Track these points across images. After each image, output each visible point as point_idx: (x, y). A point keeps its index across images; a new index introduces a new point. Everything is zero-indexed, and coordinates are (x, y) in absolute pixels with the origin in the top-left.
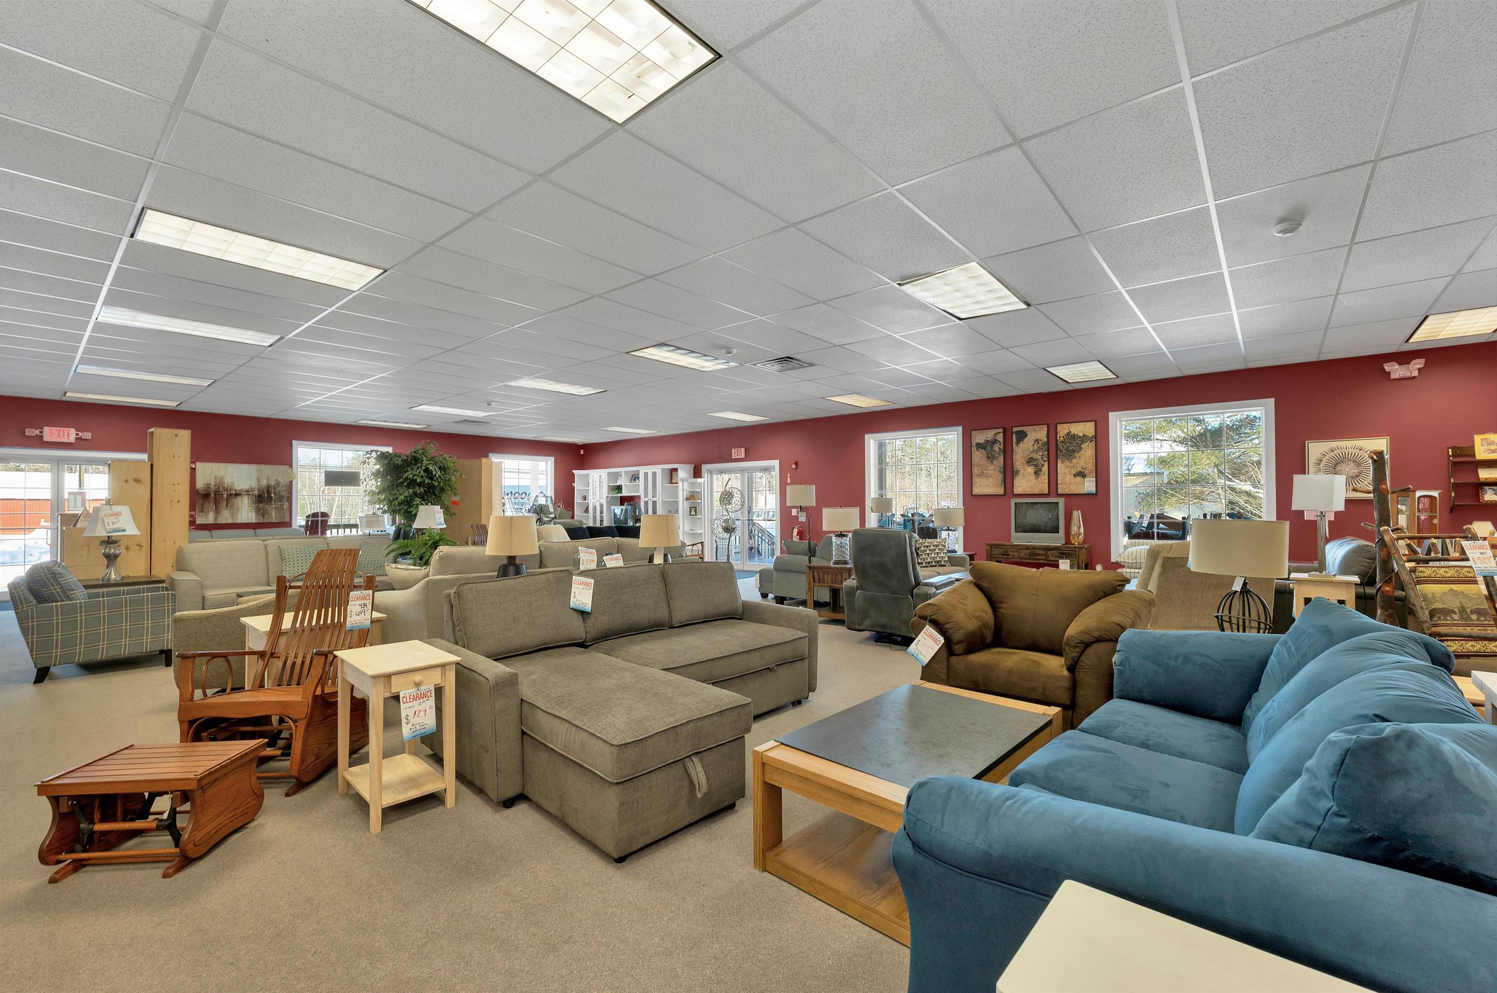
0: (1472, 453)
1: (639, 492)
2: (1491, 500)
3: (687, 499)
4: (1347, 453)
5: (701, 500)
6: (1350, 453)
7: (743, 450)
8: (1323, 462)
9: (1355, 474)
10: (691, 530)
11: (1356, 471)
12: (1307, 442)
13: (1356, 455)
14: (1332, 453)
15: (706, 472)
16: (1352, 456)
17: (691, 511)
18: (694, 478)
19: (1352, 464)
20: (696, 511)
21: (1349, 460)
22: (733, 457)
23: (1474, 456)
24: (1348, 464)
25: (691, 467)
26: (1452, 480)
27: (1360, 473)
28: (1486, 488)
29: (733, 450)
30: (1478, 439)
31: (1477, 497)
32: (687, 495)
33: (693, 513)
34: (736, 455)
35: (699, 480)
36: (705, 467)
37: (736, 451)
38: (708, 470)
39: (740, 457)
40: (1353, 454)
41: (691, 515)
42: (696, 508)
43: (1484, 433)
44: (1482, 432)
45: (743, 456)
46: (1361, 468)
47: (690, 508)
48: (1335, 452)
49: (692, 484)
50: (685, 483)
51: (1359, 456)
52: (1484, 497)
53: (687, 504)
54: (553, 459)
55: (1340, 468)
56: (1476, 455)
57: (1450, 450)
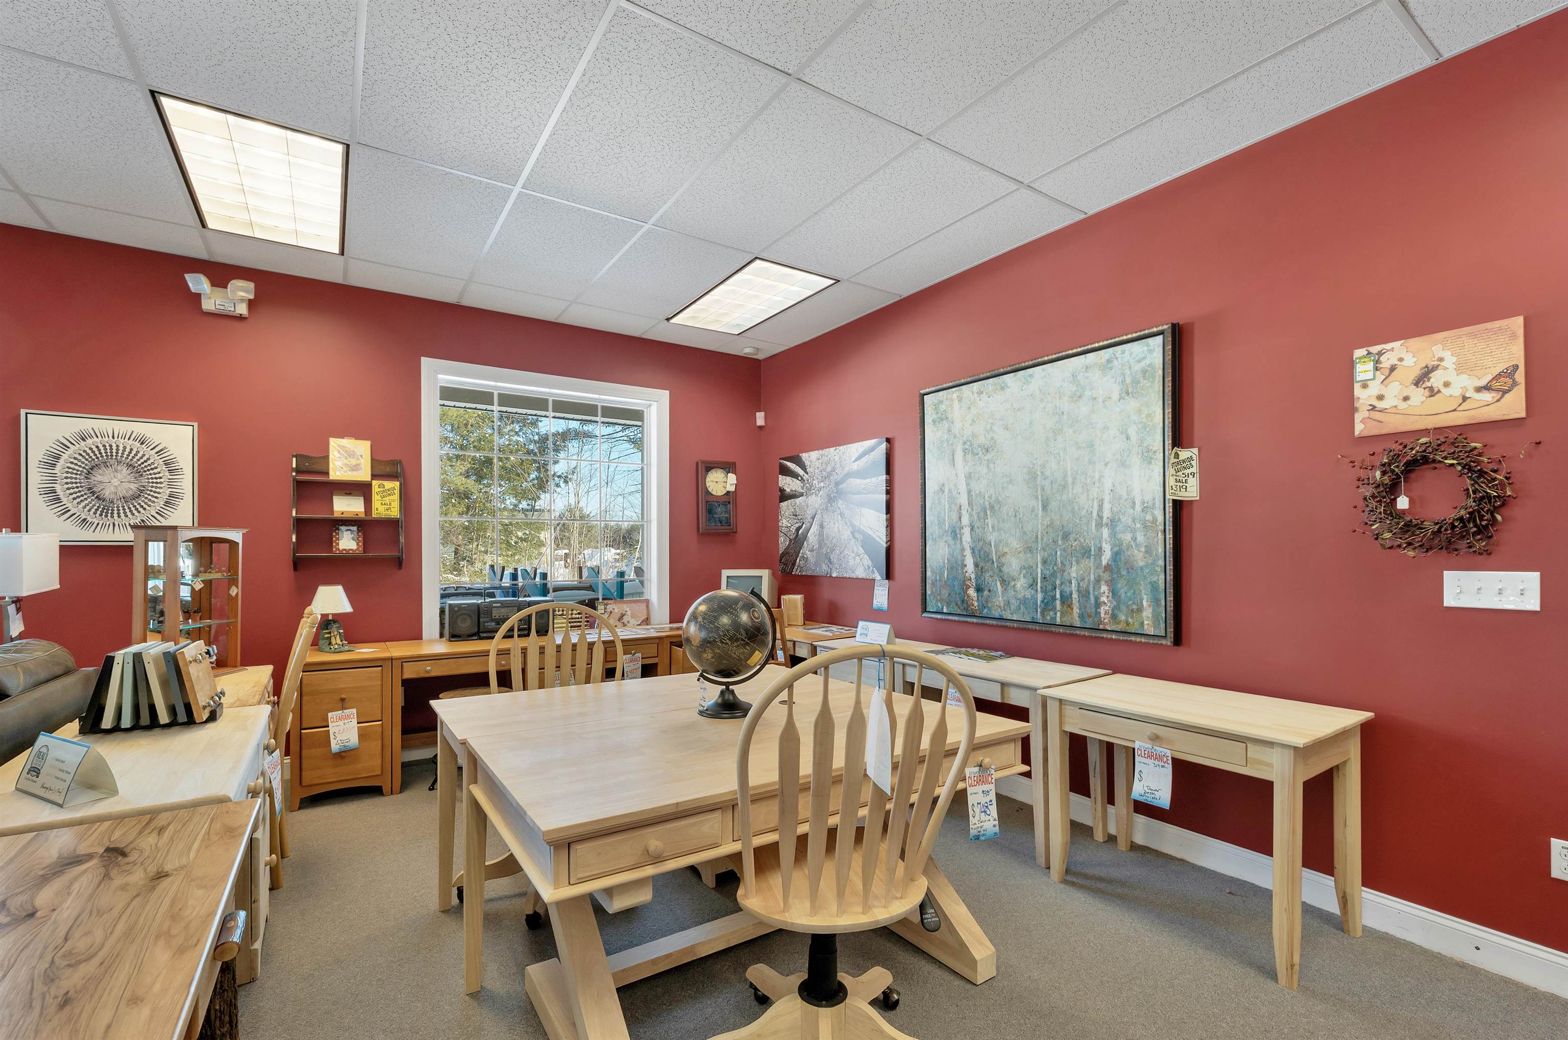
0: (324, 469)
2: (347, 548)
4: (114, 447)
6: (121, 448)
8: (62, 461)
9: (131, 492)
11: (133, 486)
12: (23, 412)
13: (134, 452)
14: (83, 443)
16: (126, 453)
19: (125, 471)
21: (119, 462)
23: (327, 473)
24: (116, 471)
26: (294, 514)
27: (141, 491)
28: (343, 528)
30: (334, 442)
31: (329, 543)
40: (128, 450)
43: (343, 437)
44: (341, 436)
46: (144, 481)
48: (89, 441)
51: (140, 455)
52: (338, 544)
55: (99, 478)
56: (331, 473)
57: (294, 459)
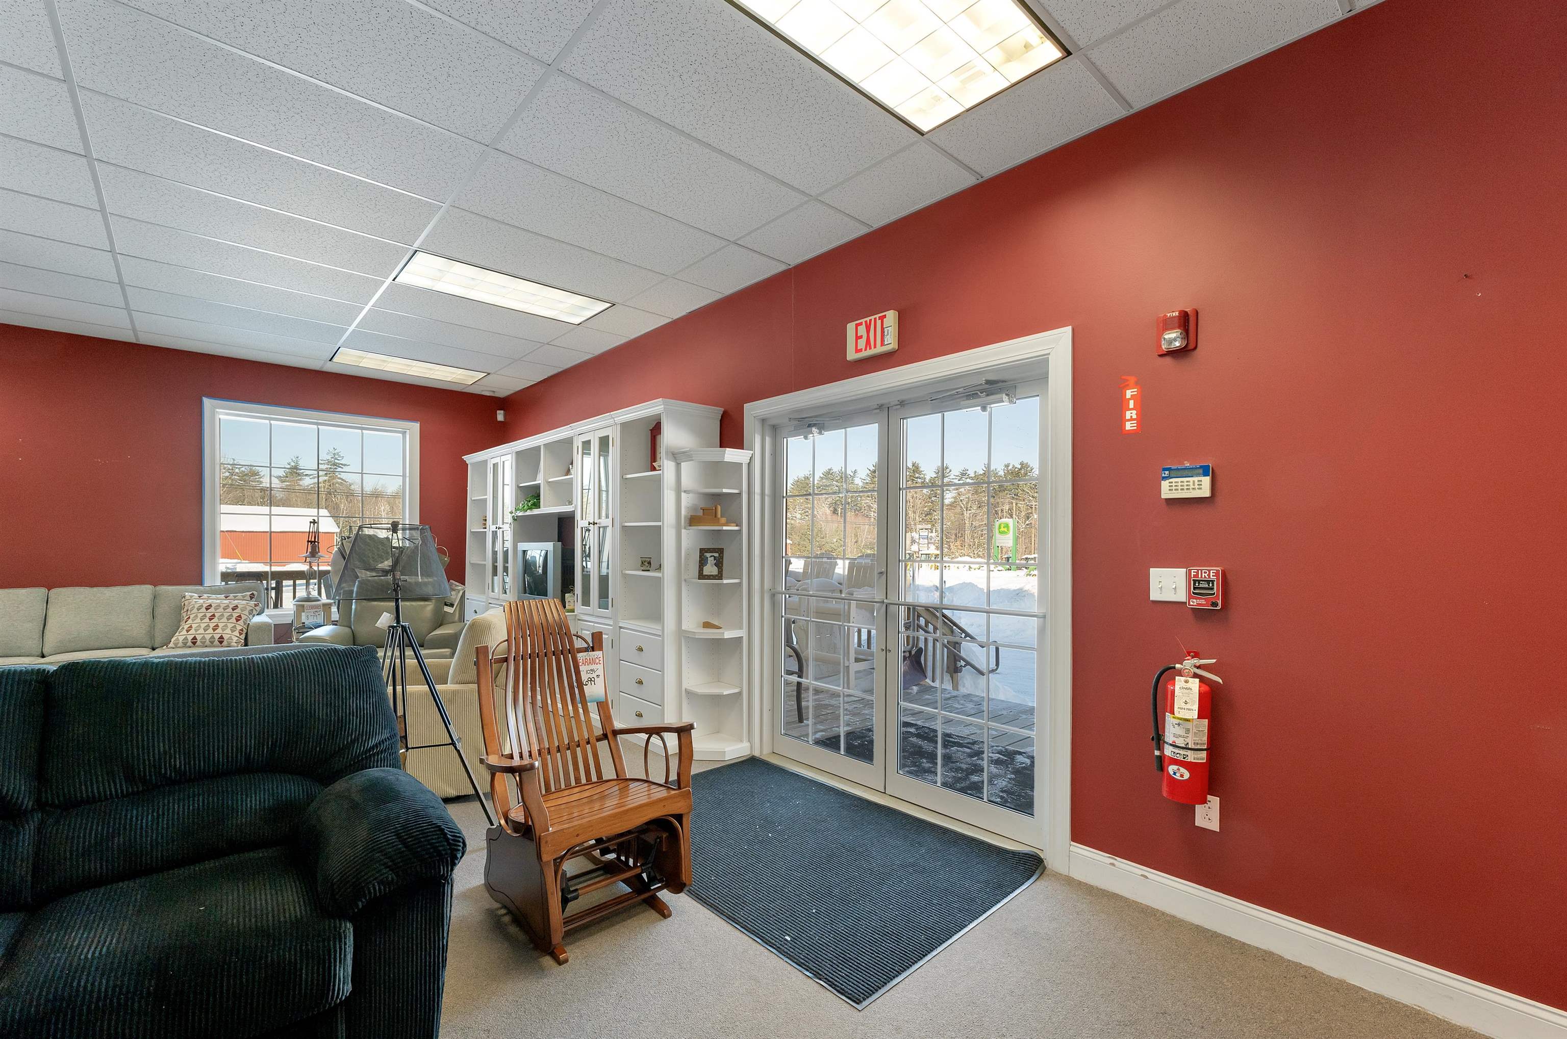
1: (570, 503)
3: (693, 521)
5: (739, 524)
7: (891, 317)
10: (707, 625)
15: (758, 426)
17: (702, 562)
18: (721, 446)
20: (719, 564)
22: (851, 355)
25: (711, 416)
29: (851, 327)
32: (694, 508)
33: (710, 569)
34: (862, 343)
35: (731, 455)
36: (754, 411)
37: (862, 330)
38: (763, 421)
39: (879, 350)
41: (701, 576)
42: (721, 551)
45: (891, 342)
47: (703, 551)
49: (716, 469)
50: (684, 465)
53: (691, 539)
54: (416, 427)
